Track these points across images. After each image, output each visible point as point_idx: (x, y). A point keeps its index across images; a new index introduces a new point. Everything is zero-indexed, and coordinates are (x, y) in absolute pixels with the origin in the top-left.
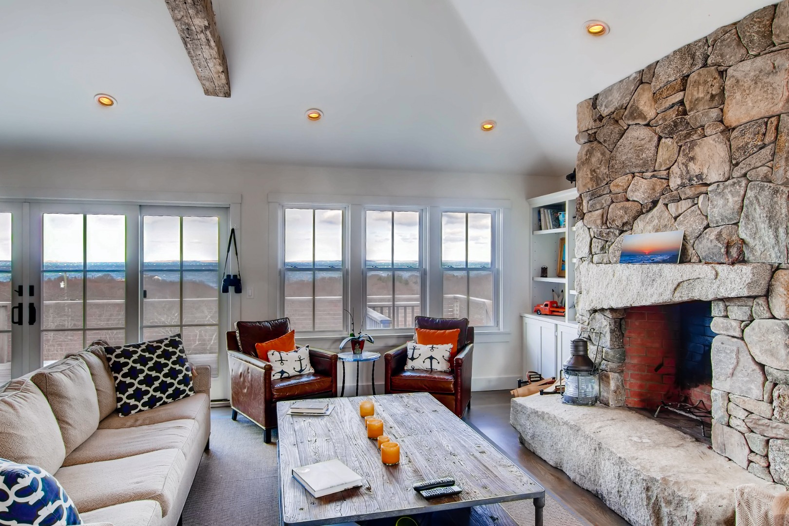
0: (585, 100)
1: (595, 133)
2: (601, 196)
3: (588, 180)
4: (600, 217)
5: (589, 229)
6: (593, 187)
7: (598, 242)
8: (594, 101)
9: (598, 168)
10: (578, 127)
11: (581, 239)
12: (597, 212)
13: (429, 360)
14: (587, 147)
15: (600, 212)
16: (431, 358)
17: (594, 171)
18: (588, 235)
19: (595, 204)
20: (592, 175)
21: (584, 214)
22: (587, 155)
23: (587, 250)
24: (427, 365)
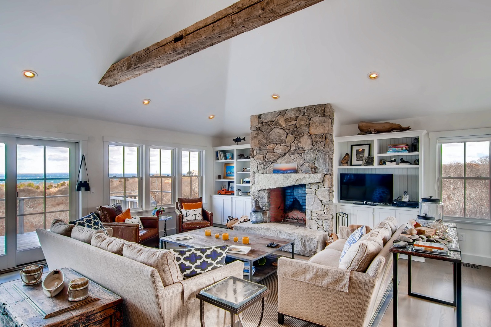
0: (255, 115)
1: (260, 127)
2: (263, 150)
3: (257, 144)
4: (263, 157)
5: (257, 161)
6: (259, 146)
7: (262, 166)
8: (260, 116)
9: (262, 140)
10: (251, 124)
11: (253, 165)
12: (261, 155)
13: (194, 216)
14: (256, 132)
15: (263, 155)
16: (195, 215)
17: (260, 141)
18: (257, 164)
19: (260, 152)
20: (259, 142)
21: (254, 156)
22: (256, 135)
23: (256, 169)
24: (194, 218)
